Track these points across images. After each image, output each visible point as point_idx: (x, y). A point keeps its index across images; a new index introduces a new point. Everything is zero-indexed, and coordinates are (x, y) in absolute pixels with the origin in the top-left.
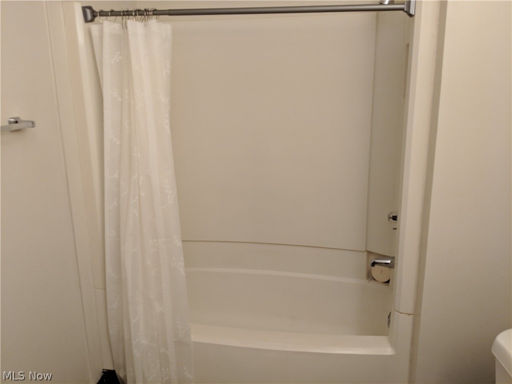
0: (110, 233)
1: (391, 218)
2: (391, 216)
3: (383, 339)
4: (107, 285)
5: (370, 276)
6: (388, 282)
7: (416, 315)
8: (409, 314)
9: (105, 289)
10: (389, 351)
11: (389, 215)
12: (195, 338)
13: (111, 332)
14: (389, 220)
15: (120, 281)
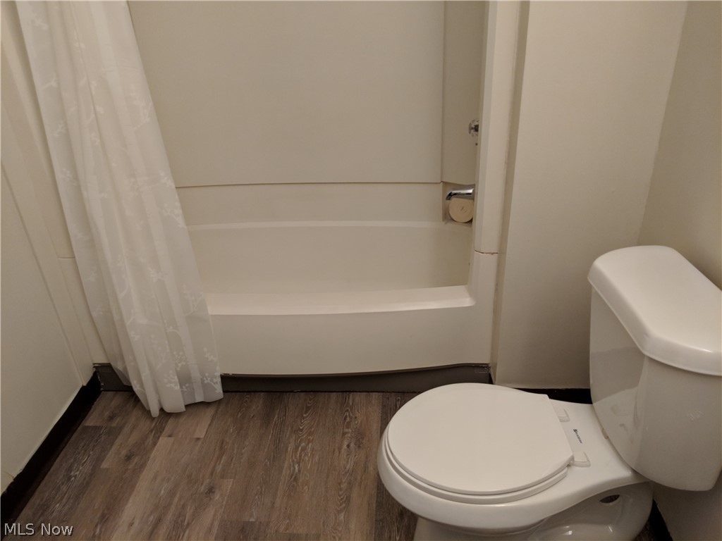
0: (62, 175)
1: (472, 128)
2: (473, 126)
3: (461, 289)
4: (74, 250)
5: (447, 217)
6: (471, 221)
7: (501, 253)
8: (492, 254)
9: (74, 257)
10: (467, 302)
11: (470, 124)
12: (212, 310)
13: (94, 314)
14: (470, 133)
15: (93, 243)
